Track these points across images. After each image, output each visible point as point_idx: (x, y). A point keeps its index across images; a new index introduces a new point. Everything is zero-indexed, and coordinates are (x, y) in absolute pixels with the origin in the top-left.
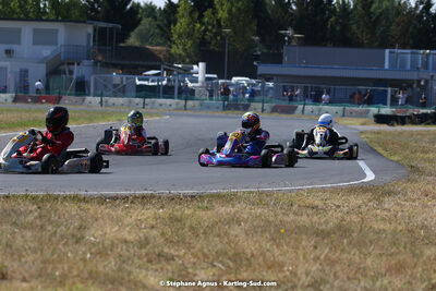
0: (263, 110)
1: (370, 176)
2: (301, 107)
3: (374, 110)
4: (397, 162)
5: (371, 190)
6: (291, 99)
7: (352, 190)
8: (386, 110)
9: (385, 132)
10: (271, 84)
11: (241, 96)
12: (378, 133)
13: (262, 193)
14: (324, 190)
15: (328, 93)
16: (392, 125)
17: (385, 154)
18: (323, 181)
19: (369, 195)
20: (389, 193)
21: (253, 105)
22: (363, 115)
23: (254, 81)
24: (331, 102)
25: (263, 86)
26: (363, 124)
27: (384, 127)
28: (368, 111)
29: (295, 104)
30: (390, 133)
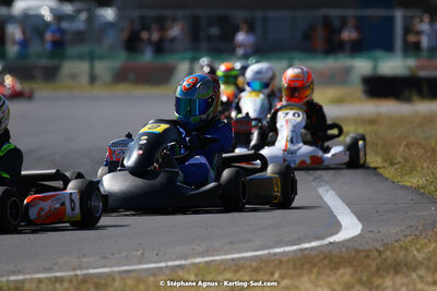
0: (93, 79)
1: (350, 227)
2: (184, 67)
3: (362, 66)
4: (417, 190)
5: (350, 263)
6: (160, 48)
7: (304, 262)
8: (393, 65)
9: (390, 118)
10: (109, 14)
11: (35, 47)
12: (372, 121)
13: (85, 279)
14: (237, 267)
15: (251, 29)
16: (408, 100)
17: (388, 172)
18: (233, 246)
19: (346, 274)
20: (397, 268)
21: (69, 67)
22: (338, 79)
23: (68, 9)
24: (259, 52)
25: (91, 20)
26: (339, 101)
27: (388, 108)
28: (348, 71)
29: (168, 60)
30: (402, 120)
